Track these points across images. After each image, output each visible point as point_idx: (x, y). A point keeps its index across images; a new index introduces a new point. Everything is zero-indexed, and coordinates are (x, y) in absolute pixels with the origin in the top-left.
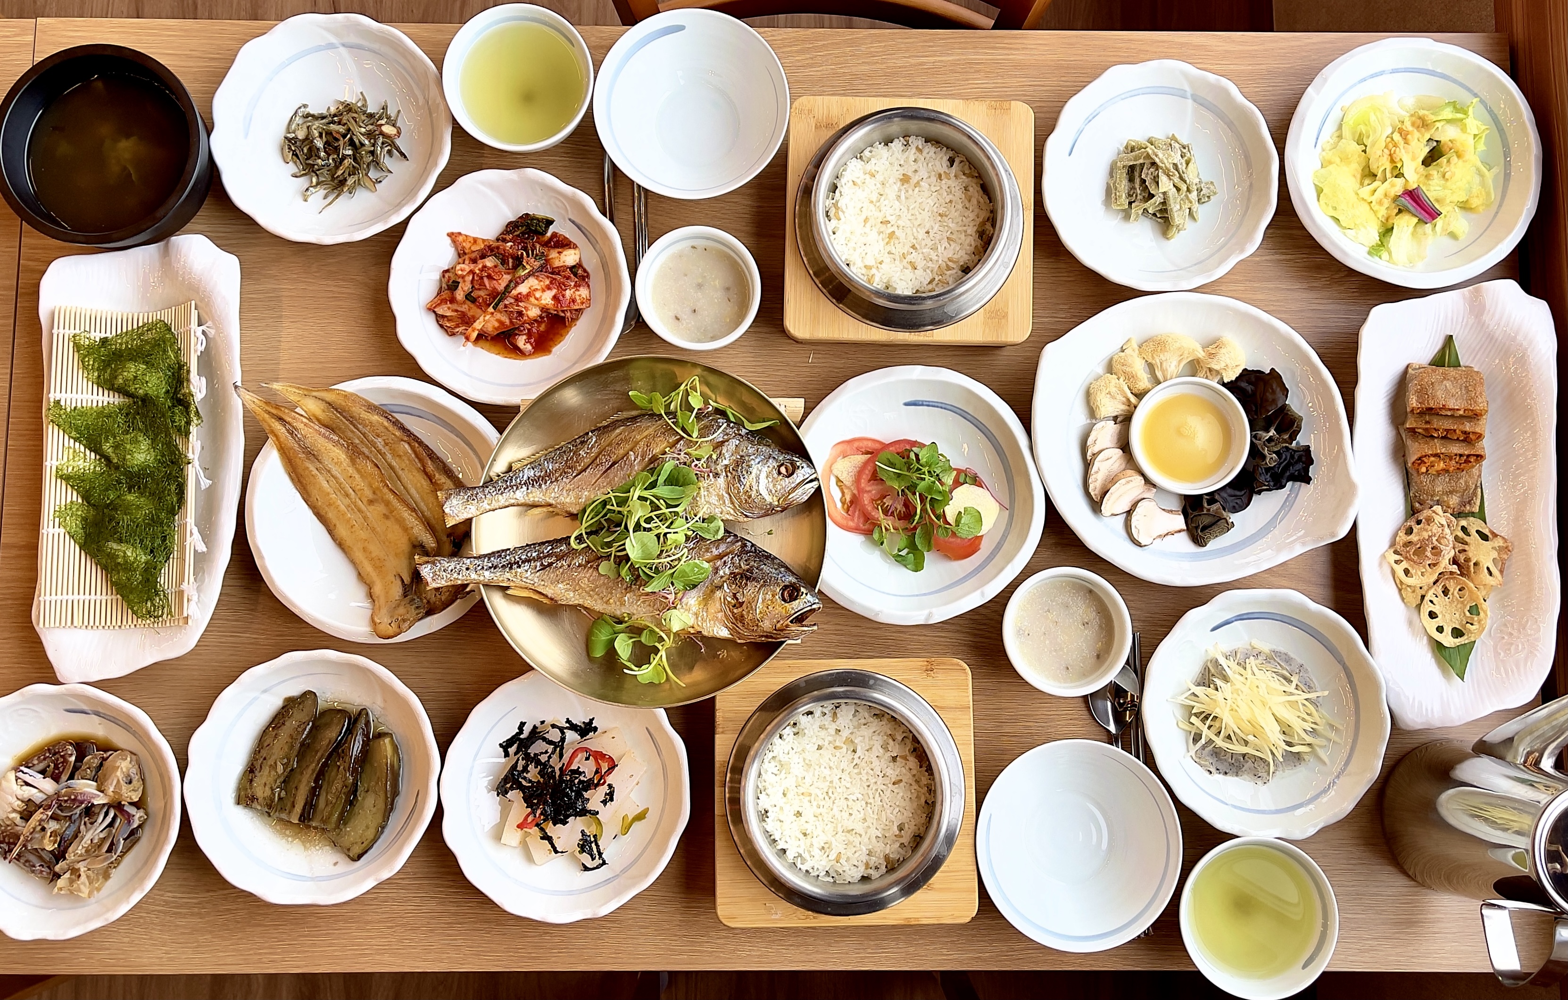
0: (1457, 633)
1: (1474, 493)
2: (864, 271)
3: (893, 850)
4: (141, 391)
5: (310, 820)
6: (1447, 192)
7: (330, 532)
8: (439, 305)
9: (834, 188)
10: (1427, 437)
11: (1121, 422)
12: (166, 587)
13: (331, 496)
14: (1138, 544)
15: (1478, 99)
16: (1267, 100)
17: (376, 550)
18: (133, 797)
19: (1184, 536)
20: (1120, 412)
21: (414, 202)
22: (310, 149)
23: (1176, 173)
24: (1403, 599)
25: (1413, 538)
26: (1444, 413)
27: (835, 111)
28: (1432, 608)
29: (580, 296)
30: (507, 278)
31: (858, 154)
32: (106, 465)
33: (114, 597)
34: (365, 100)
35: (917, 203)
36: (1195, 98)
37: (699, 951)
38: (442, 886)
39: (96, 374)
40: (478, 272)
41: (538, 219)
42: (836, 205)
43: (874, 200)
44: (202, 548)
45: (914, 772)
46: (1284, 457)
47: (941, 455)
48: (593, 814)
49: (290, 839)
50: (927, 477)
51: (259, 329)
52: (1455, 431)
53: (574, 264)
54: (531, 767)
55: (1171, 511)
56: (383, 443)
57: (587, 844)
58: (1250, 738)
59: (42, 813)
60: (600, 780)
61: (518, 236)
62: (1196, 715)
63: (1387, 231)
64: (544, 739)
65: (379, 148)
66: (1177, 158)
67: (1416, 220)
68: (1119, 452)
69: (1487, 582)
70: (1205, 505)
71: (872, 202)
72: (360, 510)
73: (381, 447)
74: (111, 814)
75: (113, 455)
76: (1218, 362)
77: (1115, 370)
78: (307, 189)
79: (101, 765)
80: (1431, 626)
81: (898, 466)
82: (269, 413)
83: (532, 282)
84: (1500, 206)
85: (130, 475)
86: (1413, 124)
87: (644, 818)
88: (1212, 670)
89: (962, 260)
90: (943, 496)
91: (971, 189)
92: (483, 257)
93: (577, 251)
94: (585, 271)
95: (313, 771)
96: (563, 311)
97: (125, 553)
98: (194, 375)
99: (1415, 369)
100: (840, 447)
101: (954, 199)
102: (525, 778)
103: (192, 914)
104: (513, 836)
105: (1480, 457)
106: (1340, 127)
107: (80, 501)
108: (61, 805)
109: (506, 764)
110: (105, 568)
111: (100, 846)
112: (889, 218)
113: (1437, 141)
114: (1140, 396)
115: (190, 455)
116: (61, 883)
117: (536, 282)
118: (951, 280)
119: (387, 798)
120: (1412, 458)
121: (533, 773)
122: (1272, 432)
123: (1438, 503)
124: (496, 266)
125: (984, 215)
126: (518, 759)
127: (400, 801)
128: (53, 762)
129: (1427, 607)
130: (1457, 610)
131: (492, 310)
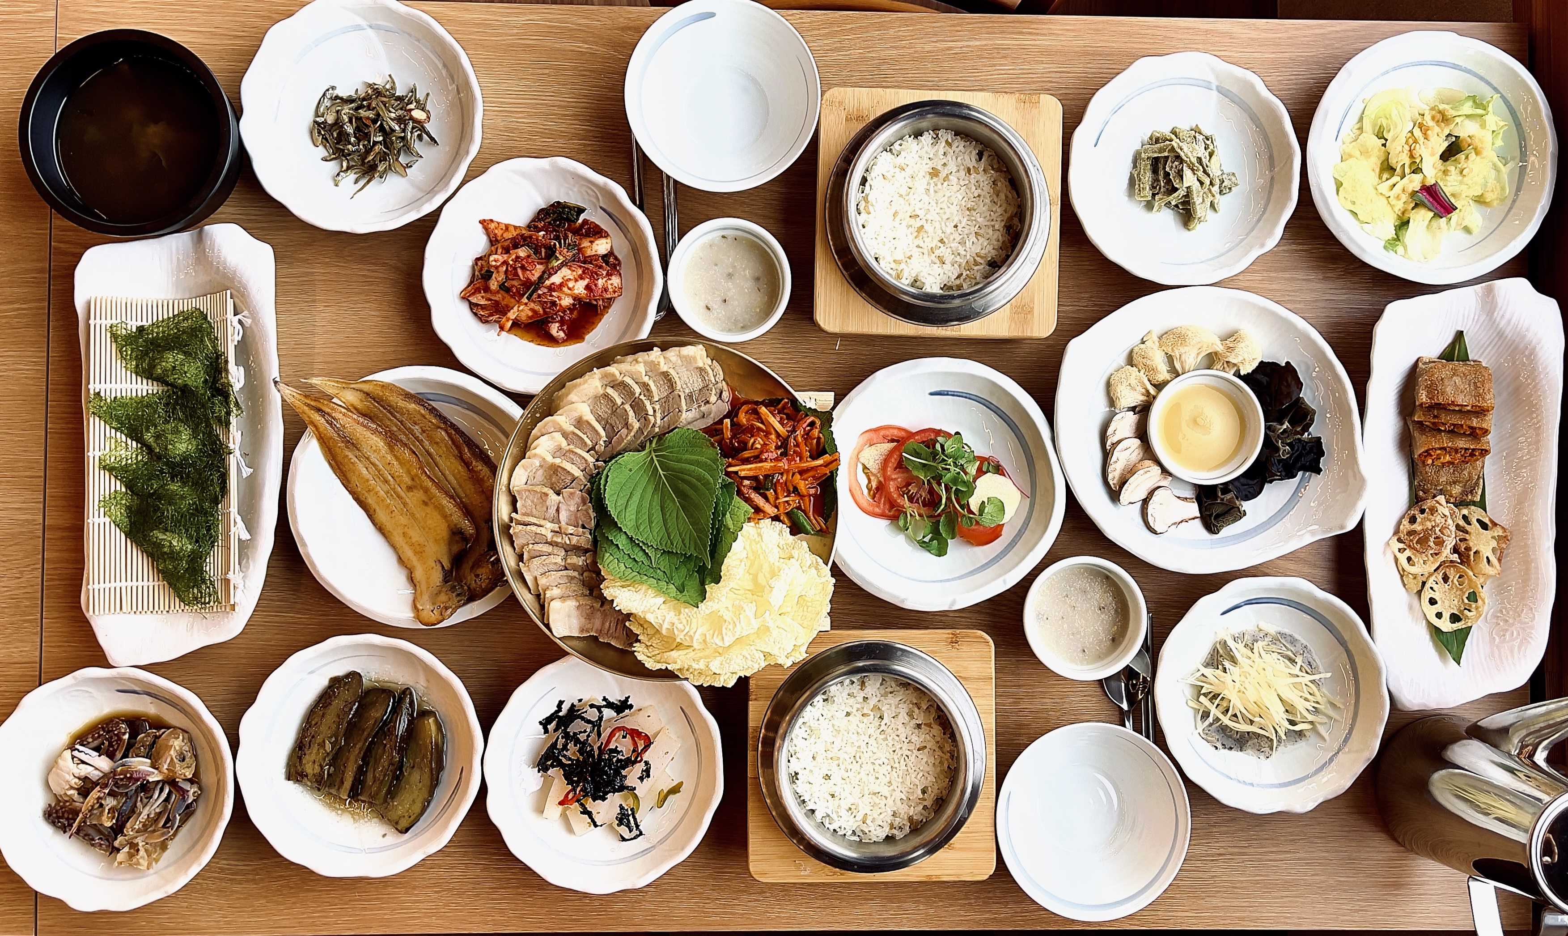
0: (1455, 618)
1: (1477, 484)
2: (893, 265)
3: (916, 811)
4: (180, 381)
5: (358, 795)
6: (1464, 187)
7: (370, 516)
8: (473, 294)
9: (864, 181)
10: (1434, 430)
11: (1139, 412)
12: (212, 575)
13: (371, 482)
14: (1154, 532)
15: (1499, 95)
16: (1289, 89)
17: (416, 535)
18: (187, 774)
19: (1198, 523)
20: (1139, 403)
21: (447, 191)
22: (339, 134)
23: (1201, 168)
24: (1404, 585)
25: (1417, 527)
26: (1452, 408)
27: (866, 104)
28: (1432, 595)
29: (612, 284)
30: (540, 268)
31: (888, 148)
32: (147, 453)
33: (160, 583)
34: (394, 83)
35: (946, 197)
36: (1220, 90)
37: (731, 913)
38: (486, 853)
39: (134, 363)
40: (511, 263)
41: (569, 207)
42: (866, 199)
43: (904, 194)
44: (245, 536)
45: (939, 739)
46: (1296, 448)
47: (965, 444)
48: (630, 790)
49: (339, 812)
50: (952, 468)
51: (294, 313)
52: (1462, 425)
53: (606, 252)
54: (571, 745)
55: (1185, 499)
56: (420, 430)
57: (624, 818)
58: (1257, 719)
59: (99, 791)
60: (636, 758)
61: (549, 223)
62: (1205, 695)
63: (1403, 224)
64: (583, 719)
65: (409, 134)
66: (1202, 153)
67: (1431, 214)
68: (1137, 442)
69: (1486, 572)
70: (1220, 494)
71: (901, 196)
72: (399, 496)
73: (418, 434)
74: (167, 790)
75: (154, 445)
76: (1237, 356)
77: (1135, 362)
78: (338, 175)
79: (154, 742)
80: (1431, 611)
81: (923, 456)
82: (308, 405)
83: (565, 272)
84: (1514, 201)
85: (171, 465)
86: (1433, 118)
87: (679, 791)
88: (1221, 651)
89: (989, 255)
90: (968, 487)
91: (999, 184)
92: (516, 246)
93: (609, 240)
94: (616, 258)
95: (361, 749)
96: (596, 300)
97: (171, 543)
98: (232, 366)
99: (1425, 363)
100: (867, 436)
101: (982, 193)
102: (565, 756)
103: (247, 881)
104: (553, 810)
105: (1485, 452)
106: (1361, 119)
107: (124, 490)
108: (117, 783)
109: (546, 740)
110: (150, 555)
111: (156, 820)
112: (918, 212)
113: (1456, 137)
114: (1160, 386)
115: (231, 446)
116: (121, 856)
117: (569, 272)
118: (978, 276)
119: (432, 774)
120: (1419, 451)
121: (572, 750)
122: (1286, 425)
123: (1441, 492)
124: (529, 256)
125: (1012, 210)
126: (558, 738)
127: (445, 776)
128: (107, 739)
129: (1427, 594)
130: (1456, 597)
131: (526, 301)
